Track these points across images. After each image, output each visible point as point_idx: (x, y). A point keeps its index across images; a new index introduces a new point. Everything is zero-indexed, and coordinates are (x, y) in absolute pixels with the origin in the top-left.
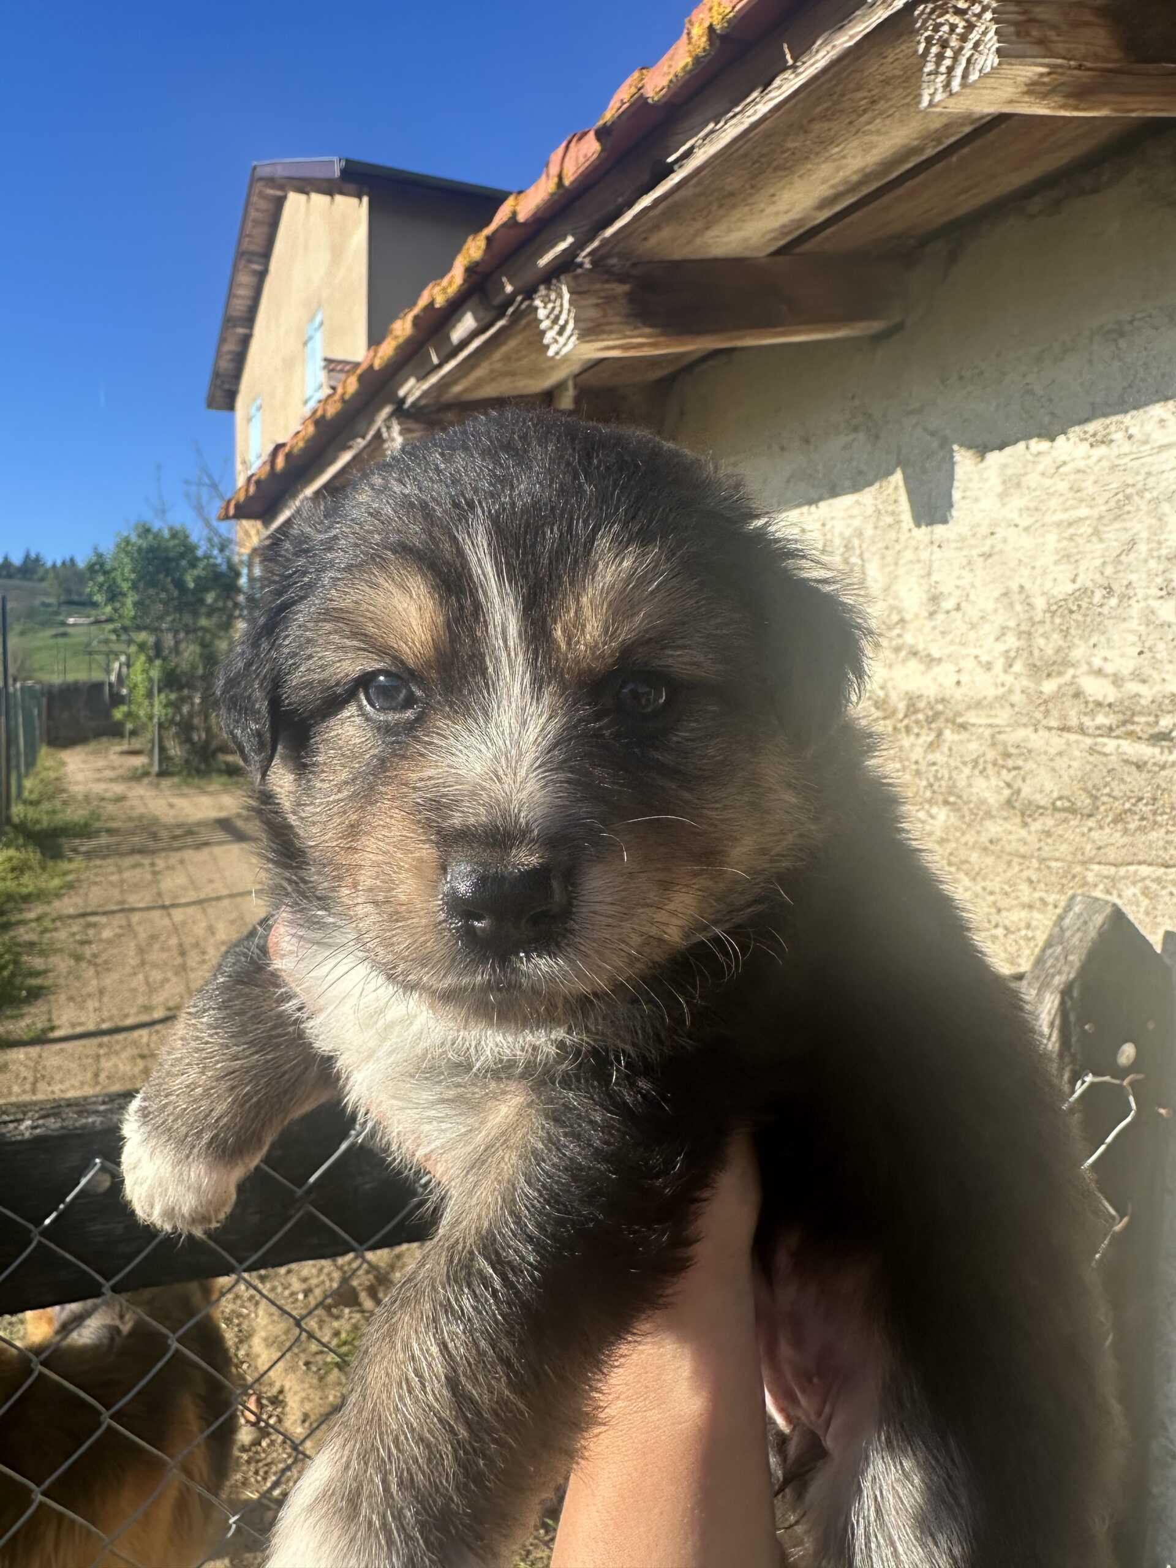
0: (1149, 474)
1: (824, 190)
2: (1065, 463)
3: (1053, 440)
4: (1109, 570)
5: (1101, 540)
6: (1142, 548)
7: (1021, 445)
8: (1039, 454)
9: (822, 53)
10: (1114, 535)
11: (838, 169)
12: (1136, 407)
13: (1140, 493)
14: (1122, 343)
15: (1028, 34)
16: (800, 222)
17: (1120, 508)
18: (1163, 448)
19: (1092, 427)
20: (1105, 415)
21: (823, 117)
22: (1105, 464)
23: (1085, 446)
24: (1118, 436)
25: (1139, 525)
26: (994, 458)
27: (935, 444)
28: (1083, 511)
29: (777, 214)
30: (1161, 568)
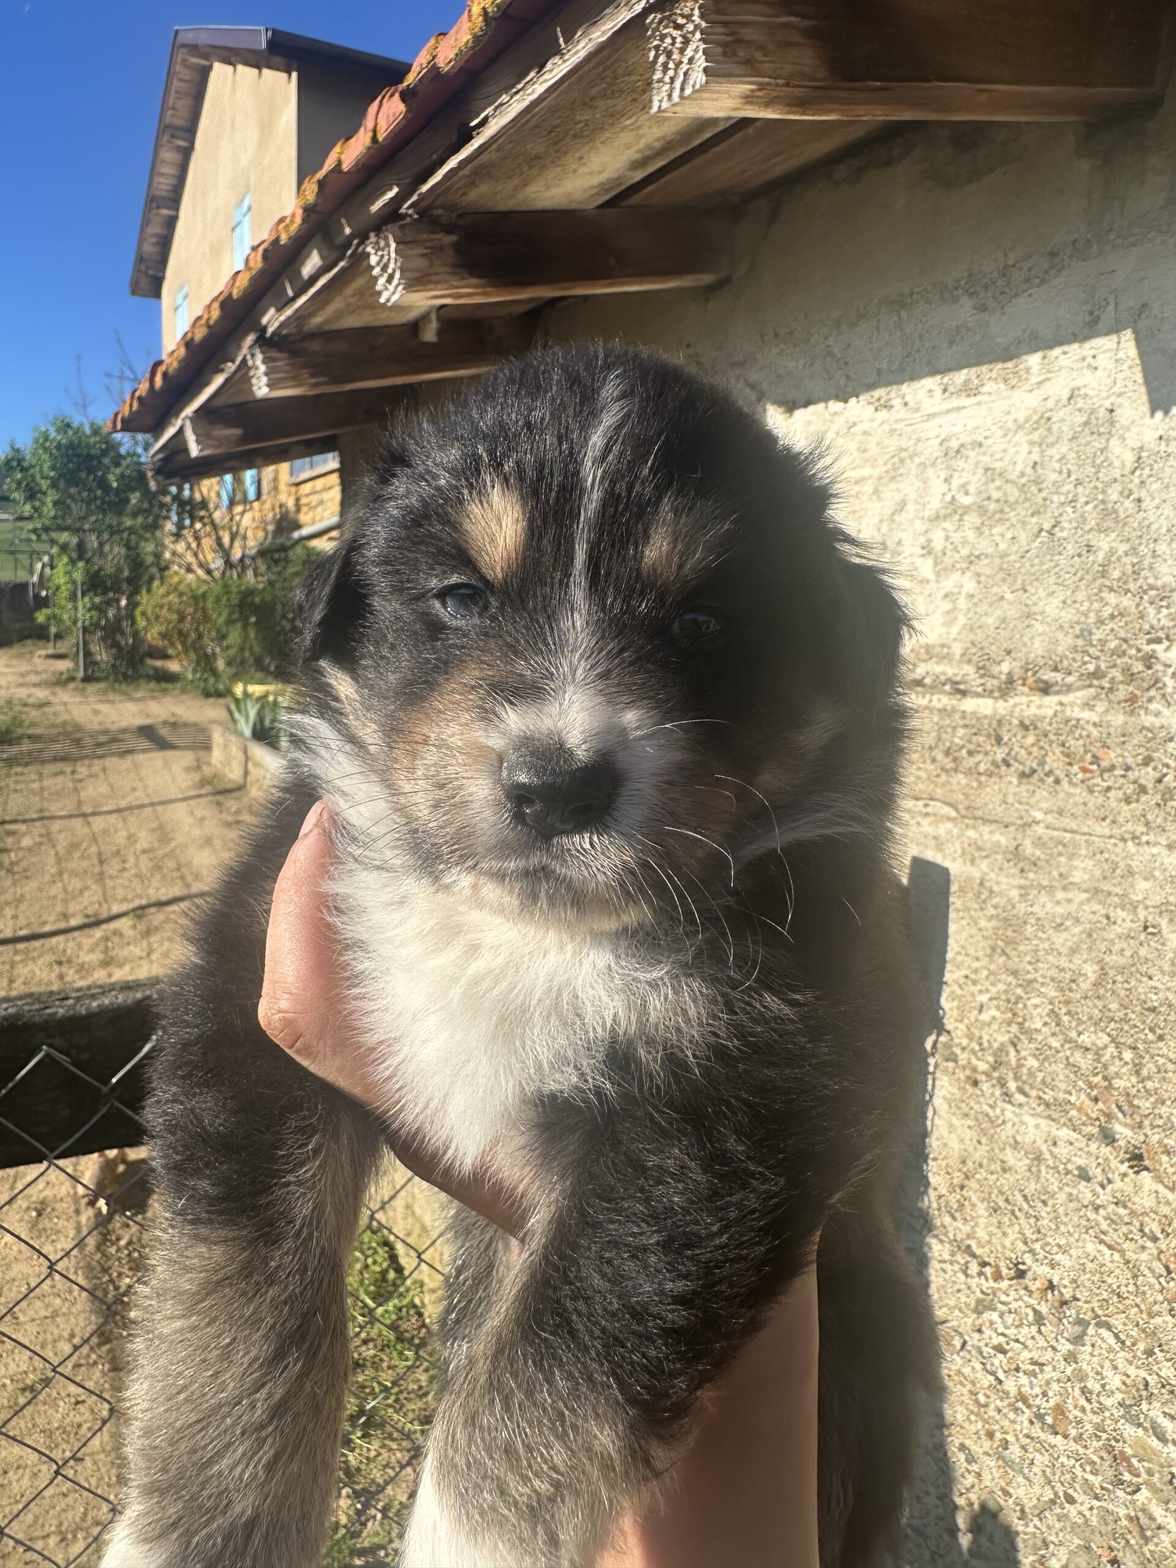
0: (918, 440)
1: (632, 154)
2: (854, 424)
3: (846, 401)
4: (885, 528)
5: (879, 499)
6: (911, 508)
7: (822, 405)
8: (835, 413)
9: (582, 44)
10: (891, 495)
11: (639, 137)
12: (912, 379)
13: (911, 457)
14: (904, 315)
15: (734, 54)
16: (618, 181)
17: (895, 469)
18: (931, 416)
19: (877, 393)
20: (889, 384)
21: (603, 96)
22: (886, 427)
23: (871, 408)
24: (897, 402)
25: (909, 487)
26: (799, 413)
27: (754, 397)
28: (866, 471)
29: (591, 173)
30: (924, 528)
